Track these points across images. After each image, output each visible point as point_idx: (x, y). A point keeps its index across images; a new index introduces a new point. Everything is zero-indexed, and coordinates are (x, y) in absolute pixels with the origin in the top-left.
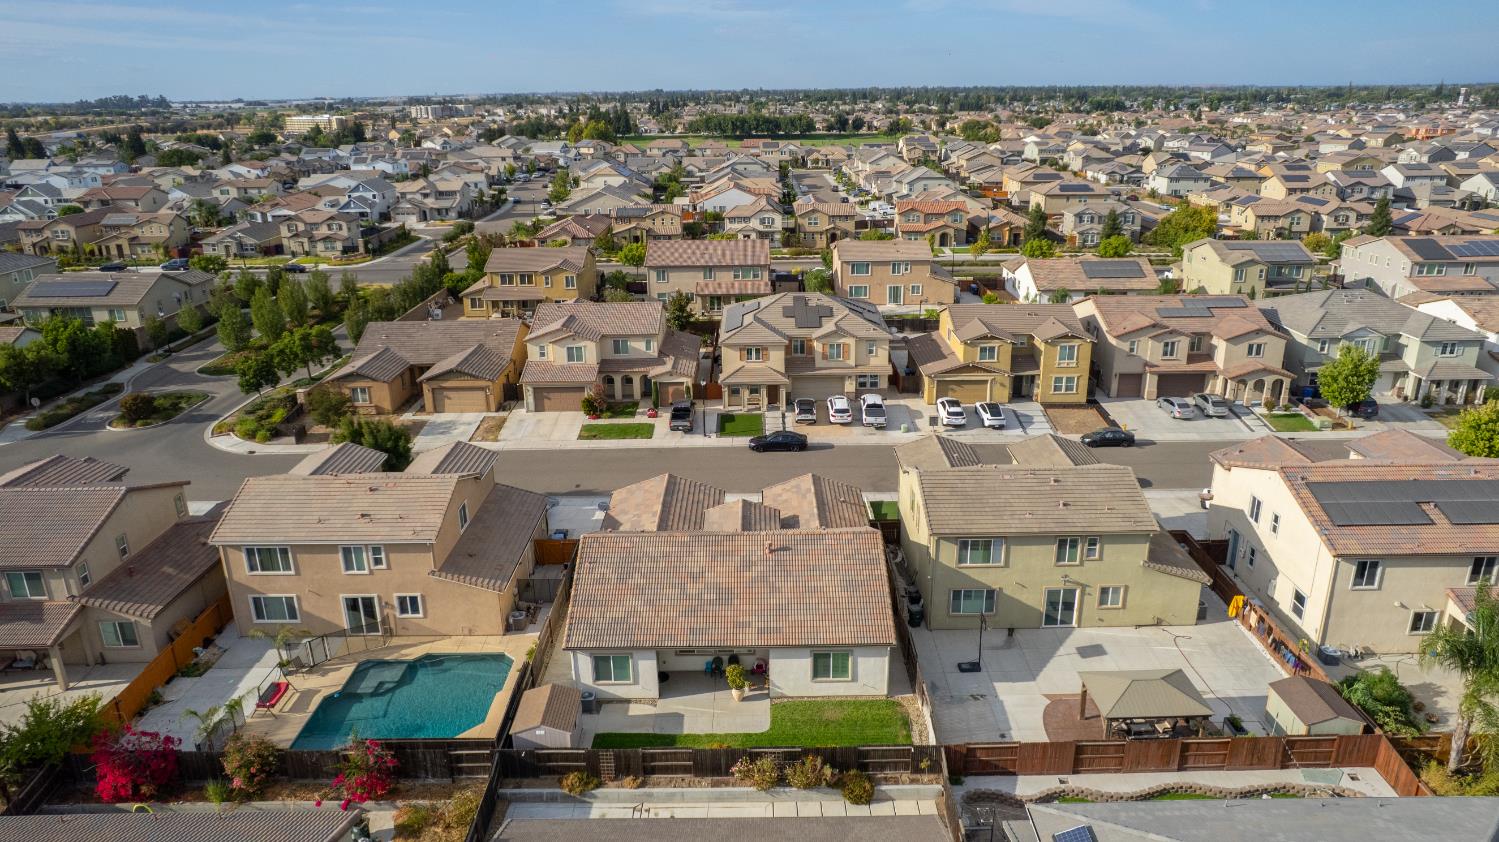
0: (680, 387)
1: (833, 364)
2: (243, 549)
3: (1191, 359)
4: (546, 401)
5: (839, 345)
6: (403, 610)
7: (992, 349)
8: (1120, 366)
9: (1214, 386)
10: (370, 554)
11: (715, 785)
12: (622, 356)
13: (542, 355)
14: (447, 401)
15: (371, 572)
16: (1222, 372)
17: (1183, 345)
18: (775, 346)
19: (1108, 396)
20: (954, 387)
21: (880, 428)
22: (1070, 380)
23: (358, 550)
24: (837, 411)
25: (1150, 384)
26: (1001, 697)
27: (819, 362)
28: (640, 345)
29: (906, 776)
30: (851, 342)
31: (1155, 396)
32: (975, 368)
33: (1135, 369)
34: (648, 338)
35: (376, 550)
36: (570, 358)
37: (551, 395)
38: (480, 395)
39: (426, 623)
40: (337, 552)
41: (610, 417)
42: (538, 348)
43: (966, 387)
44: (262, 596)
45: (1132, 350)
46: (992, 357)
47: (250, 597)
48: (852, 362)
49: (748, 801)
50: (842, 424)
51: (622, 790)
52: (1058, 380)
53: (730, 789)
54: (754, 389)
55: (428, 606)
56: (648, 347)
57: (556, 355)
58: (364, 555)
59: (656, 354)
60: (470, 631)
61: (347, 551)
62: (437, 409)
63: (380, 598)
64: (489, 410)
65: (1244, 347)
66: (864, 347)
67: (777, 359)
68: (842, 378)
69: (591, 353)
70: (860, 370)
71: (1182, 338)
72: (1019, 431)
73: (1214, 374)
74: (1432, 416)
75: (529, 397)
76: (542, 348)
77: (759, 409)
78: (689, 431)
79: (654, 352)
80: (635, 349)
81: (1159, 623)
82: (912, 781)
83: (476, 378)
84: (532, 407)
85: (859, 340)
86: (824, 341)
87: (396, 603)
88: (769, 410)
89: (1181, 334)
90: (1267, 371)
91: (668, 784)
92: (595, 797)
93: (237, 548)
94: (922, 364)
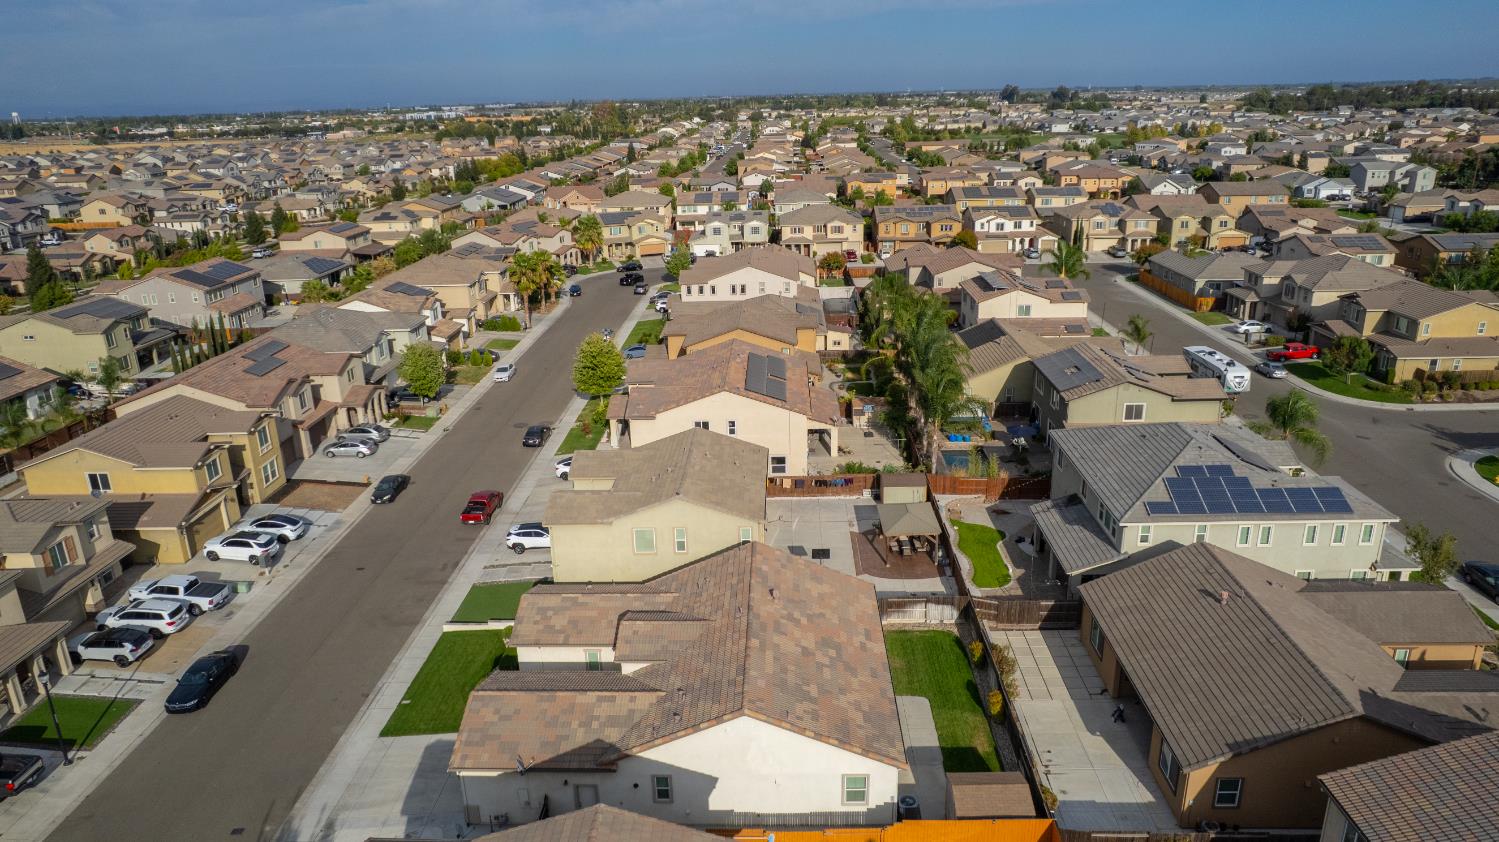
3: (315, 403)
5: (60, 545)
7: (214, 463)
9: (337, 422)
16: (342, 406)
17: (308, 391)
20: (197, 527)
22: (272, 464)
25: (306, 440)
31: (311, 451)
32: (212, 492)
45: (282, 414)
46: (217, 472)
48: (81, 561)
52: (265, 469)
71: (307, 385)
73: (335, 410)
90: (374, 388)
94: (135, 525)
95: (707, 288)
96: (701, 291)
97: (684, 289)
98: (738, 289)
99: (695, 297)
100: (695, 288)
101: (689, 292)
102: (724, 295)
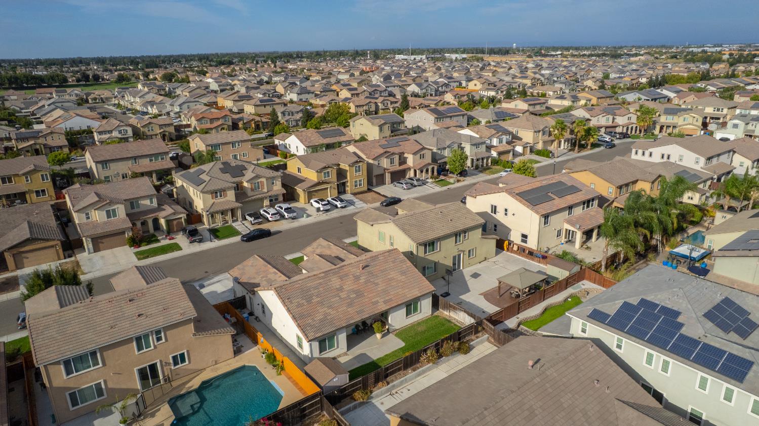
0: (180, 220)
1: (257, 193)
2: (62, 362)
3: (400, 164)
4: (100, 244)
5: (258, 183)
6: (176, 363)
7: (328, 172)
8: (376, 172)
9: (410, 174)
10: (154, 336)
11: (414, 370)
12: (136, 210)
13: (88, 218)
14: (25, 260)
15: (155, 347)
16: (412, 168)
17: (397, 158)
18: (229, 188)
19: (372, 186)
20: (314, 193)
21: (294, 218)
22: (360, 181)
23: (146, 336)
24: (272, 215)
25: (388, 177)
26: (468, 300)
27: (250, 193)
28: (147, 202)
29: (473, 337)
30: (264, 180)
31: (390, 182)
32: (323, 183)
33: (380, 172)
34: (150, 197)
35: (158, 332)
36: (109, 216)
37: (104, 240)
38: (53, 250)
39: (191, 367)
40: (133, 342)
41: (148, 245)
42: (84, 215)
43: (320, 192)
44: (76, 390)
45: (379, 164)
46: (328, 176)
47: (67, 394)
48: (265, 190)
49: (429, 371)
50: (275, 221)
51: (381, 390)
52: (356, 182)
53: (421, 369)
54: (223, 213)
55: (191, 355)
56: (152, 202)
57: (98, 216)
58: (151, 338)
59: (156, 206)
60: (216, 362)
61: (138, 339)
62: (19, 266)
63: (161, 361)
64: (59, 259)
65: (418, 156)
66: (270, 181)
67: (231, 195)
68: (262, 200)
69: (121, 211)
70: (270, 194)
71: (396, 156)
72: (352, 207)
73: (409, 169)
74: (481, 172)
75: (88, 244)
76: (87, 214)
77: (227, 223)
78: (201, 241)
79: (155, 204)
80: (143, 205)
81: (486, 259)
82: (477, 337)
83: (47, 240)
84: (92, 250)
85: (267, 179)
86: (251, 182)
87: (171, 361)
88: (234, 221)
89: (396, 154)
90: (429, 164)
91: (396, 379)
92: (372, 398)
93: (58, 363)
94: (295, 186)
95: (647, 153)
96: (643, 154)
97: (634, 151)
98: (666, 157)
99: (639, 157)
100: (640, 152)
101: (636, 153)
102: (656, 159)
